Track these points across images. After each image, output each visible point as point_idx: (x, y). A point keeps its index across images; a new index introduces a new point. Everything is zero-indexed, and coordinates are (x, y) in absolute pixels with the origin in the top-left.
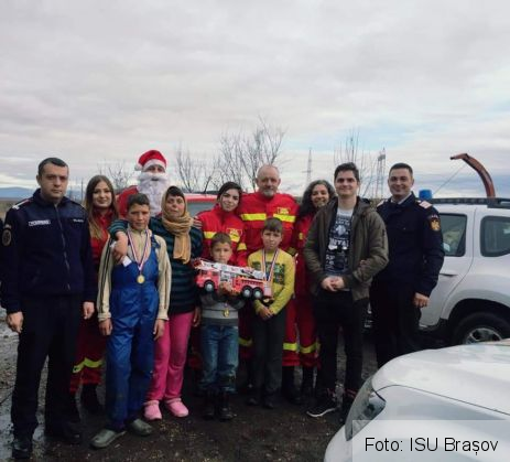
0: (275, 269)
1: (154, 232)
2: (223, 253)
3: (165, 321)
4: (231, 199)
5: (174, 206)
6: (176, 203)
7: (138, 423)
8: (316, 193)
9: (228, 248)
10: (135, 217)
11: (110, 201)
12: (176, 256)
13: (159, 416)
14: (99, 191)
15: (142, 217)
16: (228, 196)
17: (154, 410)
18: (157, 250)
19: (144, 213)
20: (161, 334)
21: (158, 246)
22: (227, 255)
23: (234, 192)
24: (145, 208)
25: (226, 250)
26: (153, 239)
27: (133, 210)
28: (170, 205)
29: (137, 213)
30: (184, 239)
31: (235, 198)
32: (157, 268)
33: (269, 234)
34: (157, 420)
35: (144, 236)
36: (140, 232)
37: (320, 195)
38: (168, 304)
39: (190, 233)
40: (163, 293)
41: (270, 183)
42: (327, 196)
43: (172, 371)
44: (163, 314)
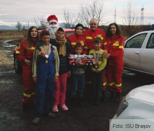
0: (99, 56)
1: (52, 45)
2: (79, 51)
3: (58, 76)
4: (80, 30)
5: (61, 35)
6: (61, 34)
7: (50, 114)
8: (111, 28)
9: (81, 49)
10: (45, 40)
11: (37, 35)
12: (60, 54)
13: (57, 111)
14: (33, 31)
15: (47, 40)
16: (78, 29)
17: (56, 109)
18: (53, 51)
19: (48, 38)
20: (57, 81)
21: (54, 49)
22: (80, 51)
23: (81, 28)
24: (48, 36)
25: (80, 50)
26: (51, 47)
27: (44, 37)
28: (59, 35)
29: (45, 38)
30: (63, 47)
31: (81, 30)
32: (54, 58)
33: (96, 44)
34: (57, 112)
35: (48, 46)
36: (46, 45)
37: (113, 29)
38: (59, 70)
39: (66, 45)
40: (57, 67)
41: (94, 25)
42: (115, 29)
43: (61, 94)
44: (57, 74)
